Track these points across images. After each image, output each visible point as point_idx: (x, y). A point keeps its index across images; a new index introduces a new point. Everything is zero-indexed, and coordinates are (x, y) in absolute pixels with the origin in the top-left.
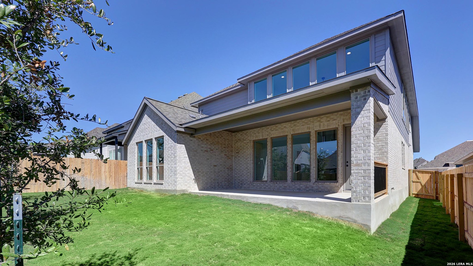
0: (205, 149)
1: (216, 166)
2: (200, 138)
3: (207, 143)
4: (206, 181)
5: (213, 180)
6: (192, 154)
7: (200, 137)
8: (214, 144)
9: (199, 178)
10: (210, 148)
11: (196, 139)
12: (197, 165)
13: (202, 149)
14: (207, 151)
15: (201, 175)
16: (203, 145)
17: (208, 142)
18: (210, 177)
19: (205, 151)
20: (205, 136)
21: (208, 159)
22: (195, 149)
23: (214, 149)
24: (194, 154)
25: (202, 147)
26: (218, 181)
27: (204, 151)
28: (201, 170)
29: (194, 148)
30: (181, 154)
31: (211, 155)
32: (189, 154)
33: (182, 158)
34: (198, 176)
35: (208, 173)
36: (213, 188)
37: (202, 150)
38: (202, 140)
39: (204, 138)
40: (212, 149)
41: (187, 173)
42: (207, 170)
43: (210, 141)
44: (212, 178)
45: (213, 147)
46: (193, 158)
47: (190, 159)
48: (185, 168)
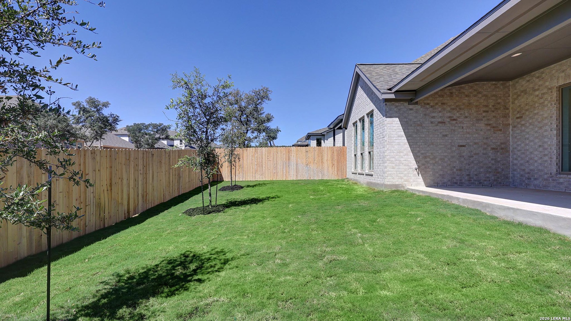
0: (440, 120)
1: (464, 146)
2: (428, 104)
3: (444, 109)
4: (441, 173)
5: (457, 170)
6: (412, 130)
7: (429, 102)
8: (460, 109)
9: (426, 168)
10: (450, 117)
11: (419, 107)
12: (421, 146)
13: (433, 120)
14: (444, 123)
15: (431, 162)
16: (434, 115)
17: (445, 107)
18: (450, 165)
19: (439, 122)
20: (438, 99)
21: (446, 135)
22: (419, 123)
23: (459, 117)
24: (415, 130)
25: (433, 117)
26: (470, 172)
27: (437, 123)
28: (430, 154)
29: (415, 120)
30: (392, 133)
31: (453, 128)
32: (407, 131)
33: (394, 138)
34: (423, 165)
35: (446, 159)
36: (456, 183)
37: (432, 123)
38: (432, 107)
39: (436, 102)
40: (455, 117)
41: (403, 159)
42: (442, 154)
43: (450, 106)
44: (454, 167)
45: (458, 114)
46: (414, 136)
47: (409, 138)
48: (400, 152)
